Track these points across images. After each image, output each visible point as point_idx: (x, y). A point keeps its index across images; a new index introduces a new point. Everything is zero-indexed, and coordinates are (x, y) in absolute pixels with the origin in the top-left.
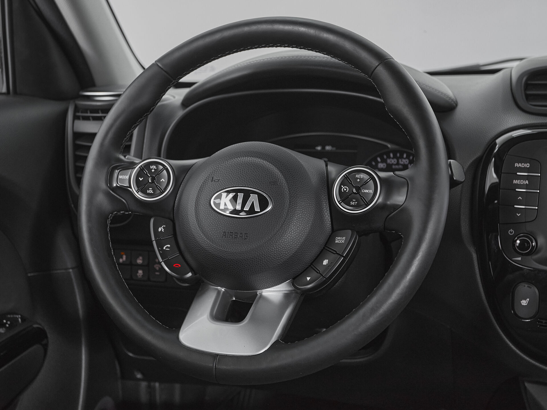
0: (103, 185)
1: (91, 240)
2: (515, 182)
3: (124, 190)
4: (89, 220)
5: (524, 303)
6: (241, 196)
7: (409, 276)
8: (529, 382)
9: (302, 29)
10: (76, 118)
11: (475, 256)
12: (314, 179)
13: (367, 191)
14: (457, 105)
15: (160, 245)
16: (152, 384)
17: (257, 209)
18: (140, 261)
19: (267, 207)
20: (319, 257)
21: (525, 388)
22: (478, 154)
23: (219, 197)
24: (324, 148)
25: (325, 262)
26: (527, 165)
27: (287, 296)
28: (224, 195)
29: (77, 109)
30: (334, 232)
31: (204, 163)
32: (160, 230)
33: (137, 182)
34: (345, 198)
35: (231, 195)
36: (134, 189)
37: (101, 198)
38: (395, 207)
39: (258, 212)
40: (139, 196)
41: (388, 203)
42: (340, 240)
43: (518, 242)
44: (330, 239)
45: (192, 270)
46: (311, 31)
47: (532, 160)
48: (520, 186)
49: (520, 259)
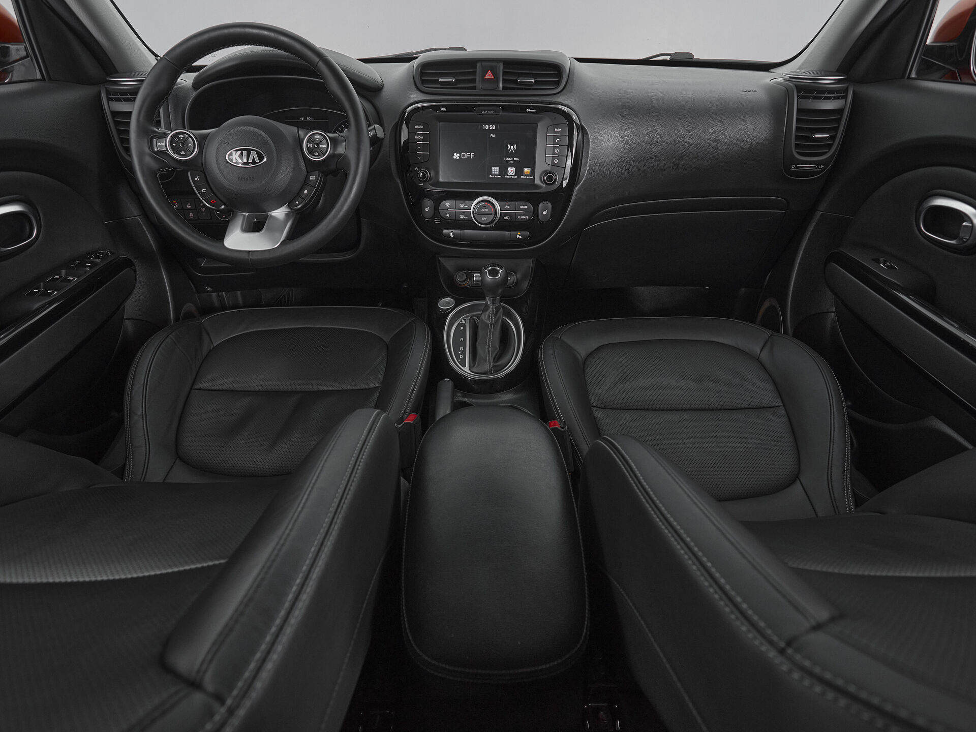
0: (147, 150)
1: (149, 188)
2: (416, 137)
3: (164, 153)
4: (144, 175)
5: (427, 209)
6: (245, 153)
7: (352, 195)
8: (441, 257)
9: (266, 33)
11: (400, 185)
12: (290, 140)
13: (323, 146)
14: (383, 87)
15: (199, 190)
16: (220, 293)
17: (257, 161)
18: (189, 206)
19: (263, 160)
20: (302, 189)
21: (439, 260)
22: (396, 120)
23: (231, 154)
24: (305, 119)
25: (306, 192)
26: (422, 127)
27: (287, 215)
28: (234, 153)
29: (108, 93)
30: (309, 173)
31: (216, 132)
32: (196, 179)
33: (172, 147)
34: (311, 151)
35: (239, 152)
36: (171, 152)
37: (148, 159)
38: (340, 155)
39: (258, 163)
40: (175, 156)
41: (336, 153)
42: (312, 178)
43: (421, 174)
44: (307, 178)
45: (224, 204)
46: (272, 34)
47: (424, 124)
48: (419, 140)
49: (422, 184)
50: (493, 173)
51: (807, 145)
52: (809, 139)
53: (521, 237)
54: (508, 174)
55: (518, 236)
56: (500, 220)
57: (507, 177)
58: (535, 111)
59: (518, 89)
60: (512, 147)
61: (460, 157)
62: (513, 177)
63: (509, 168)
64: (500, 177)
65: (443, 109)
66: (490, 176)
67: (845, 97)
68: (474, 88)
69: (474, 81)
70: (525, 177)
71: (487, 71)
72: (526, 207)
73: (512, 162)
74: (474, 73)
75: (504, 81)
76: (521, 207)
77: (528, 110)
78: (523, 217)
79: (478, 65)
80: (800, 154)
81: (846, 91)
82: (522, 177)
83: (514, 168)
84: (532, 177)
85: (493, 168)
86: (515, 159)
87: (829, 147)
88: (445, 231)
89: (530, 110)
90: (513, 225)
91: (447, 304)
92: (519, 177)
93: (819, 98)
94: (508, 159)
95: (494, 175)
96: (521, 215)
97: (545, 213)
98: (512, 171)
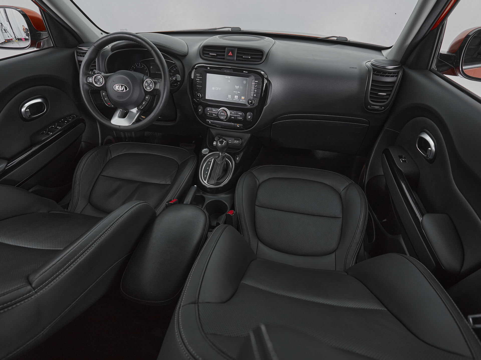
0: (85, 82)
1: (85, 97)
2: (197, 79)
3: (92, 83)
4: (84, 92)
5: (200, 110)
6: (120, 86)
10: (77, 55)
11: (190, 98)
13: (151, 85)
14: (187, 54)
15: (104, 99)
17: (125, 90)
19: (127, 90)
20: (142, 102)
23: (115, 87)
25: (144, 103)
26: (199, 75)
27: (137, 112)
28: (116, 86)
29: (77, 52)
30: (146, 95)
31: (113, 74)
32: (103, 94)
33: (95, 81)
34: (146, 87)
35: (118, 86)
36: (94, 83)
37: (85, 86)
38: (158, 89)
40: (96, 85)
41: (155, 88)
42: (147, 97)
43: (198, 95)
44: (145, 97)
45: (113, 105)
47: (201, 74)
48: (198, 81)
49: (198, 100)
51: (375, 97)
52: (377, 94)
55: (238, 126)
56: (230, 118)
58: (247, 72)
59: (243, 60)
60: (237, 87)
61: (215, 89)
65: (208, 68)
66: (227, 99)
67: (397, 76)
68: (224, 59)
69: (224, 55)
71: (230, 52)
72: (241, 114)
73: (237, 93)
74: (224, 52)
75: (237, 56)
76: (239, 114)
77: (244, 72)
79: (226, 49)
80: (371, 101)
81: (398, 73)
82: (241, 100)
83: (237, 96)
86: (238, 92)
87: (387, 99)
88: (207, 120)
89: (245, 72)
90: (236, 121)
91: (206, 151)
93: (383, 76)
94: (235, 92)
95: (229, 98)
96: (239, 117)
97: (249, 117)
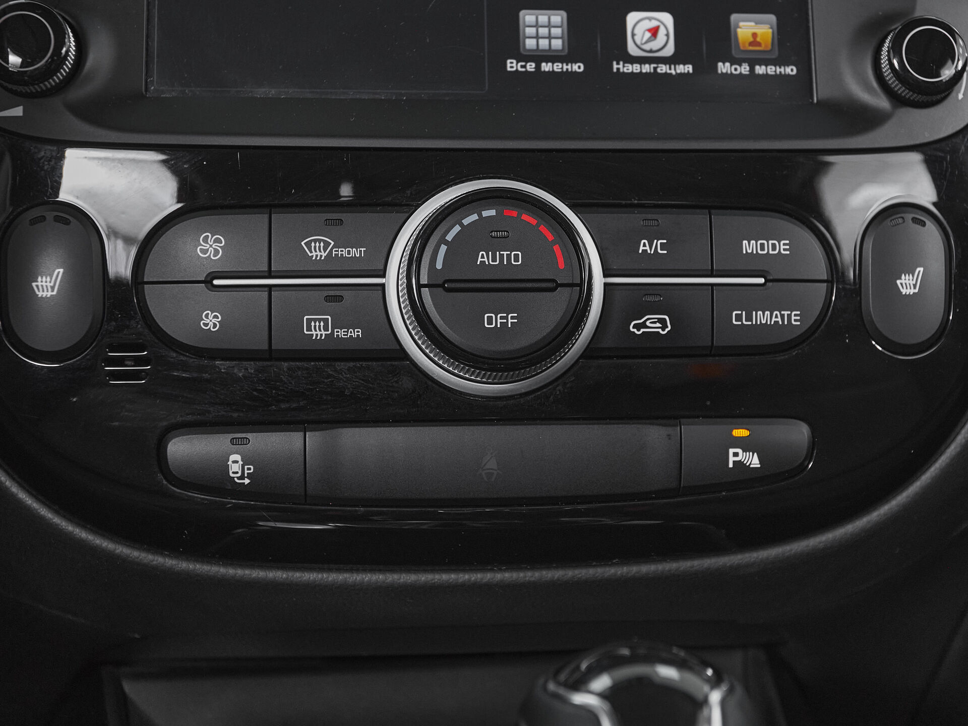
49: (18, 111)
50: (530, 44)
53: (755, 461)
54: (632, 50)
55: (735, 456)
56: (607, 342)
57: (629, 68)
62: (663, 69)
63: (632, 18)
64: (577, 67)
66: (512, 65)
70: (745, 69)
72: (783, 247)
76: (749, 247)
78: (762, 317)
82: (724, 68)
83: (667, 19)
84: (791, 70)
85: (528, 17)
92: (705, 67)
95: (539, 57)
98: (654, 32)
